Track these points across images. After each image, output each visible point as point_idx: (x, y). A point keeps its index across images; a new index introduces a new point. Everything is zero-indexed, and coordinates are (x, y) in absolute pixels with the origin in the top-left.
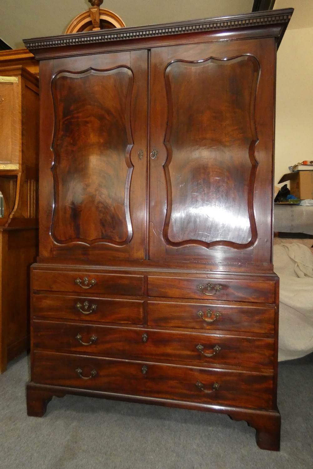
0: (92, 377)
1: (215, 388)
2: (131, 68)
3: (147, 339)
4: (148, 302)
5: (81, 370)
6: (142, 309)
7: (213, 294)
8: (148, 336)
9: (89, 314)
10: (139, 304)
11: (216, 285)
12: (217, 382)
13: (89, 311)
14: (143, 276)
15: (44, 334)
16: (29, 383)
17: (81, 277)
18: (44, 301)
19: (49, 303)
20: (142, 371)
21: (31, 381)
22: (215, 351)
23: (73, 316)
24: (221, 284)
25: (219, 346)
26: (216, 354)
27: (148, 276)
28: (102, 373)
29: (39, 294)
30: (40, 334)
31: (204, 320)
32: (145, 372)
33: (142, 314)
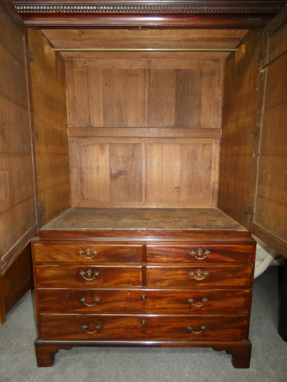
0: (97, 331)
1: (202, 330)
3: (146, 297)
4: (147, 267)
5: (86, 326)
6: (141, 274)
7: (203, 258)
8: (146, 295)
9: (92, 281)
10: (139, 268)
11: (205, 250)
12: (204, 325)
13: (92, 278)
14: (142, 246)
15: (49, 299)
16: (37, 340)
17: (84, 248)
18: (47, 271)
19: (52, 272)
20: (142, 322)
21: (39, 339)
22: (204, 302)
23: (76, 283)
24: (210, 249)
25: (206, 298)
26: (204, 304)
27: (147, 246)
28: (106, 327)
29: (41, 265)
30: (45, 300)
31: (195, 279)
32: (144, 323)
33: (141, 277)
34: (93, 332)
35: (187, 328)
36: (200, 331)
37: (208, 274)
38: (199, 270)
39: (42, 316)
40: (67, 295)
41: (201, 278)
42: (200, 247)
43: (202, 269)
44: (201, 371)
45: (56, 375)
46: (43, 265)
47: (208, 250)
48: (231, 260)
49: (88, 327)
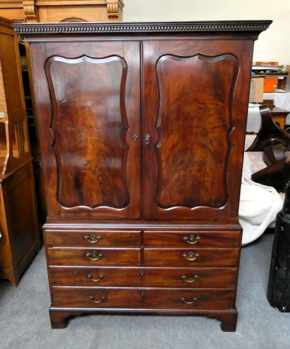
0: (102, 301)
1: (194, 300)
2: (124, 58)
3: (144, 274)
4: (144, 249)
6: (139, 254)
7: (195, 243)
8: (144, 272)
9: (97, 260)
10: (138, 251)
11: (197, 236)
12: (195, 297)
13: (97, 258)
14: (140, 231)
15: (60, 275)
16: (50, 307)
17: (89, 234)
18: (57, 252)
19: (62, 253)
20: (141, 294)
21: (52, 306)
22: (195, 278)
23: (83, 262)
24: (201, 235)
25: (198, 275)
26: (195, 280)
27: (144, 232)
28: (110, 297)
29: (52, 247)
30: (56, 275)
31: (188, 260)
32: (143, 294)
33: (140, 258)
34: (99, 302)
35: (181, 299)
36: (192, 301)
37: (199, 256)
38: (191, 251)
39: (54, 288)
40: (75, 272)
41: (192, 259)
42: (192, 233)
43: (193, 251)
44: (193, 333)
45: (68, 336)
46: (54, 248)
47: (199, 236)
48: (220, 244)
49: (94, 297)
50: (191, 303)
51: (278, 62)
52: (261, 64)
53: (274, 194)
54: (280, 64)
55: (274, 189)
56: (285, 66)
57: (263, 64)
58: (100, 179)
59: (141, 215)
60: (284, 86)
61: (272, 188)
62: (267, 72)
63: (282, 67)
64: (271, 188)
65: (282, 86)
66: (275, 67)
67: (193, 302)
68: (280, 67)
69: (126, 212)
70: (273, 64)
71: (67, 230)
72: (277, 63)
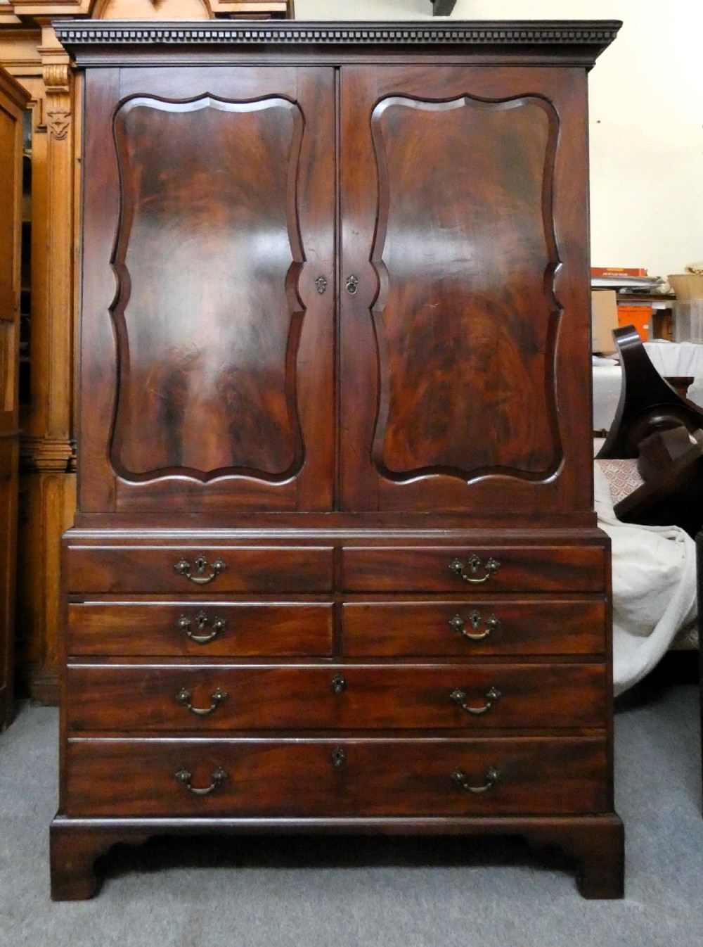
0: (215, 786)
1: (492, 780)
2: (299, 101)
3: (344, 687)
4: (344, 604)
5: (189, 772)
6: (330, 620)
7: (483, 580)
8: (344, 681)
9: (208, 642)
10: (325, 609)
11: (488, 560)
12: (495, 768)
13: (209, 634)
14: (332, 548)
15: (97, 695)
16: (55, 818)
17: (190, 556)
18: (95, 617)
19: (109, 620)
20: (332, 761)
21: (61, 812)
22: (491, 699)
23: (169, 649)
24: (499, 557)
25: (498, 688)
26: (491, 705)
27: (344, 548)
28: (240, 776)
29: (83, 602)
30: (85, 697)
31: (466, 636)
32: (338, 762)
33: (331, 633)
34: (208, 790)
35: (452, 776)
36: (485, 784)
37: (497, 623)
38: (474, 611)
39: (72, 744)
40: (143, 684)
41: (480, 633)
42: (475, 552)
43: (481, 609)
44: (494, 905)
45: (103, 918)
46: (87, 603)
47: (494, 558)
48: (552, 585)
49: (192, 776)
50: (482, 789)
51: (647, 270)
52: (605, 274)
53: (683, 541)
54: (651, 274)
55: (681, 529)
56: (665, 278)
57: (610, 274)
58: (228, 396)
59: (334, 497)
60: (670, 330)
61: (675, 527)
62: (623, 291)
63: (657, 281)
64: (673, 529)
65: (664, 332)
66: (640, 281)
67: (490, 784)
68: (653, 280)
69: (295, 489)
70: (633, 273)
71: (129, 545)
72: (644, 272)
